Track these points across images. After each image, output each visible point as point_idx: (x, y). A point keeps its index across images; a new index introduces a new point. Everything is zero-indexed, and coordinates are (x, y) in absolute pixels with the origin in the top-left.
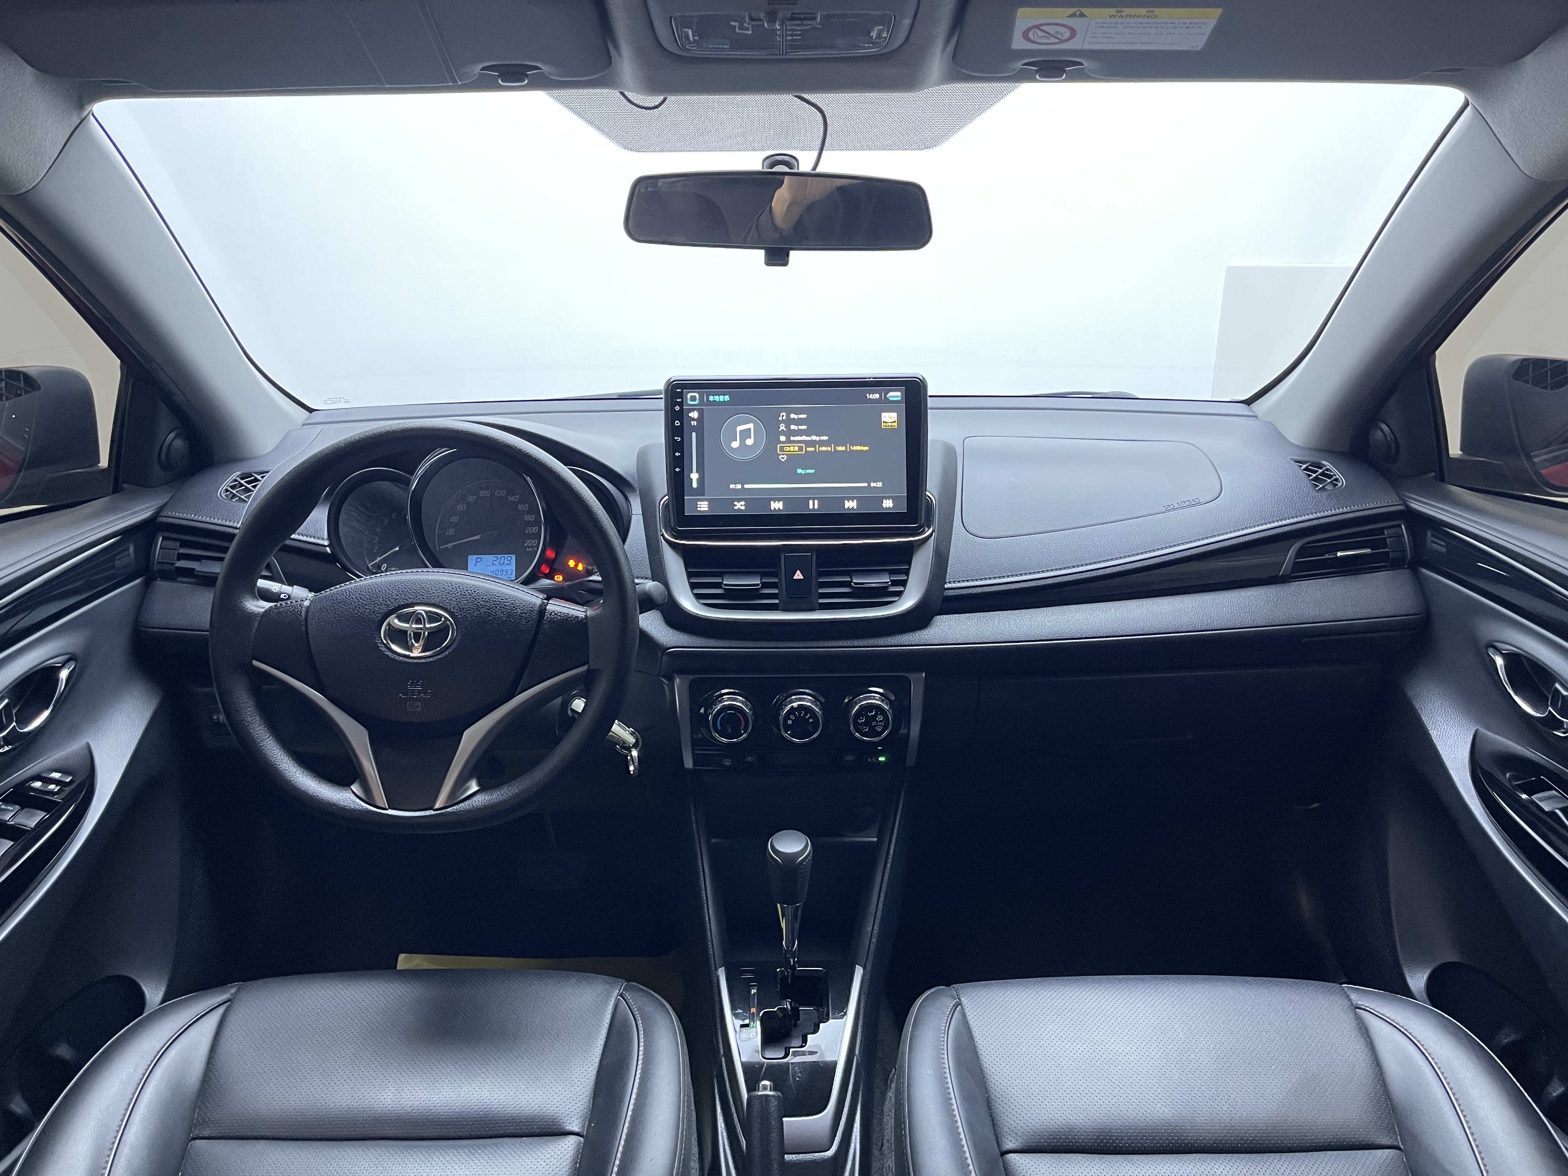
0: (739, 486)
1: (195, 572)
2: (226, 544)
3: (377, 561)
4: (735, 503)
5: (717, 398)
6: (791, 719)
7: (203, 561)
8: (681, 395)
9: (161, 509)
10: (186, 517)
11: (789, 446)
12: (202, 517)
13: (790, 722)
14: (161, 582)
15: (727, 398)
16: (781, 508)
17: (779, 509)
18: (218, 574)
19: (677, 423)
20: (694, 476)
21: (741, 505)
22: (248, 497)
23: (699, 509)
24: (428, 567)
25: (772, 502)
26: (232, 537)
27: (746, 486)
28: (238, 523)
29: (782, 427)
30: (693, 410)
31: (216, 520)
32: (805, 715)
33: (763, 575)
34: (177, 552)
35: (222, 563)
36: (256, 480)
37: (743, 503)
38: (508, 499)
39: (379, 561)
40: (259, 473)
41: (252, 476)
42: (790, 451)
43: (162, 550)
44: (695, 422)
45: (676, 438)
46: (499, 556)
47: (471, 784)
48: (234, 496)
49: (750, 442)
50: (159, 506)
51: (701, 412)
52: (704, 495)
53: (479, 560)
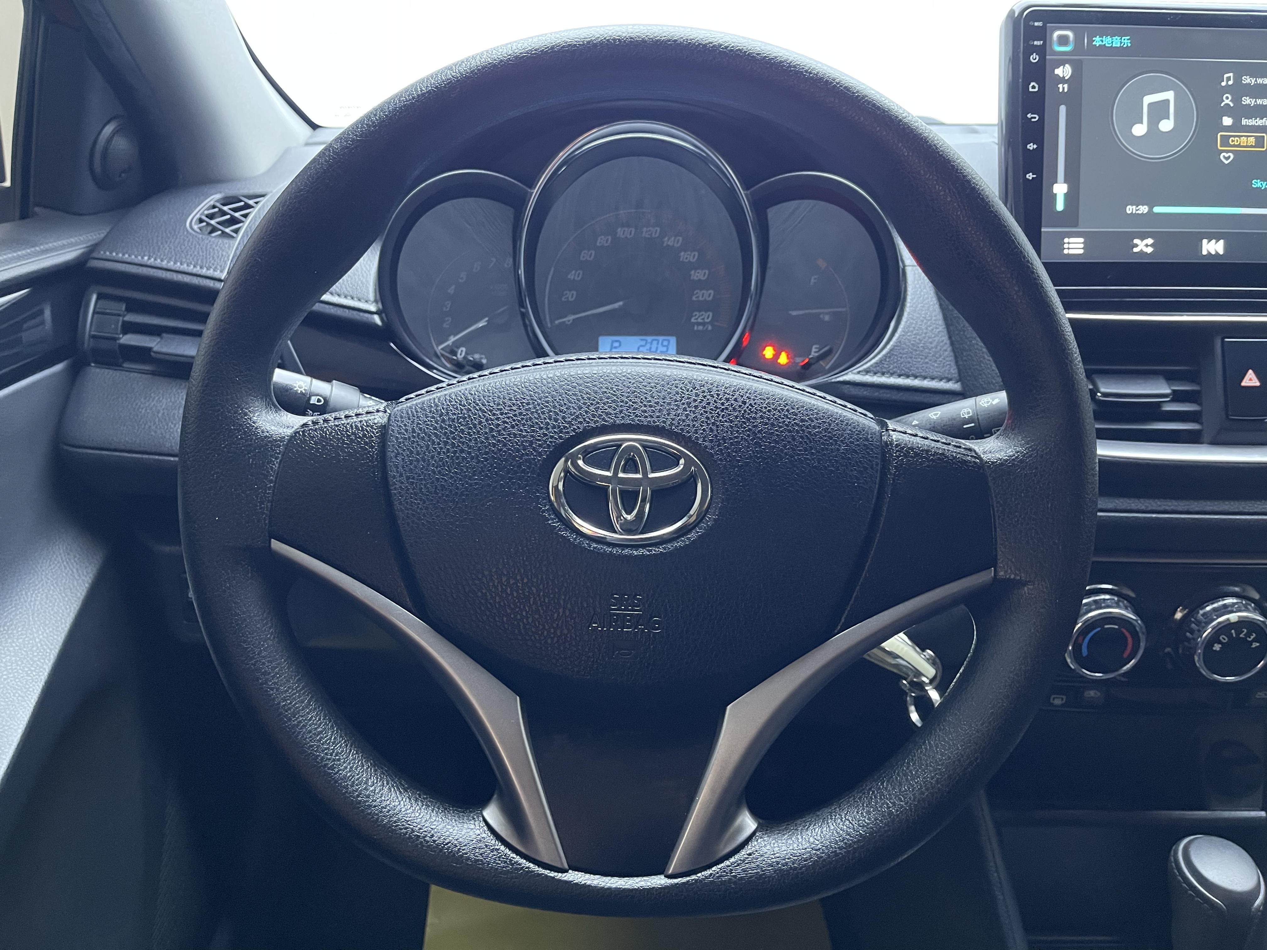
0: (1144, 209)
1: (152, 354)
2: (201, 308)
3: (449, 342)
4: (1136, 241)
5: (1107, 41)
6: (1219, 642)
7: (164, 335)
8: (1043, 34)
9: (94, 248)
10: (136, 261)
11: (1240, 137)
12: (162, 261)
13: (1217, 647)
14: (98, 370)
15: (1126, 41)
16: (1221, 252)
17: (1217, 253)
18: (193, 357)
19: (1034, 87)
20: (1060, 189)
21: (1147, 246)
22: (236, 231)
23: (1066, 252)
24: (548, 355)
25: (1205, 241)
26: (210, 296)
27: (1157, 210)
28: (222, 271)
29: (1227, 100)
30: (1062, 63)
31: (185, 265)
32: (1248, 635)
33: (1170, 377)
34: (121, 318)
35: (198, 339)
36: (248, 206)
37: (1150, 241)
38: (663, 243)
39: (453, 343)
40: (251, 197)
41: (241, 201)
42: (1239, 146)
43: (96, 316)
44: (1066, 86)
45: (1029, 116)
46: (649, 339)
47: (743, 821)
48: (214, 230)
49: (1166, 125)
50: (89, 244)
51: (1077, 67)
52: (1076, 225)
53: (616, 344)
